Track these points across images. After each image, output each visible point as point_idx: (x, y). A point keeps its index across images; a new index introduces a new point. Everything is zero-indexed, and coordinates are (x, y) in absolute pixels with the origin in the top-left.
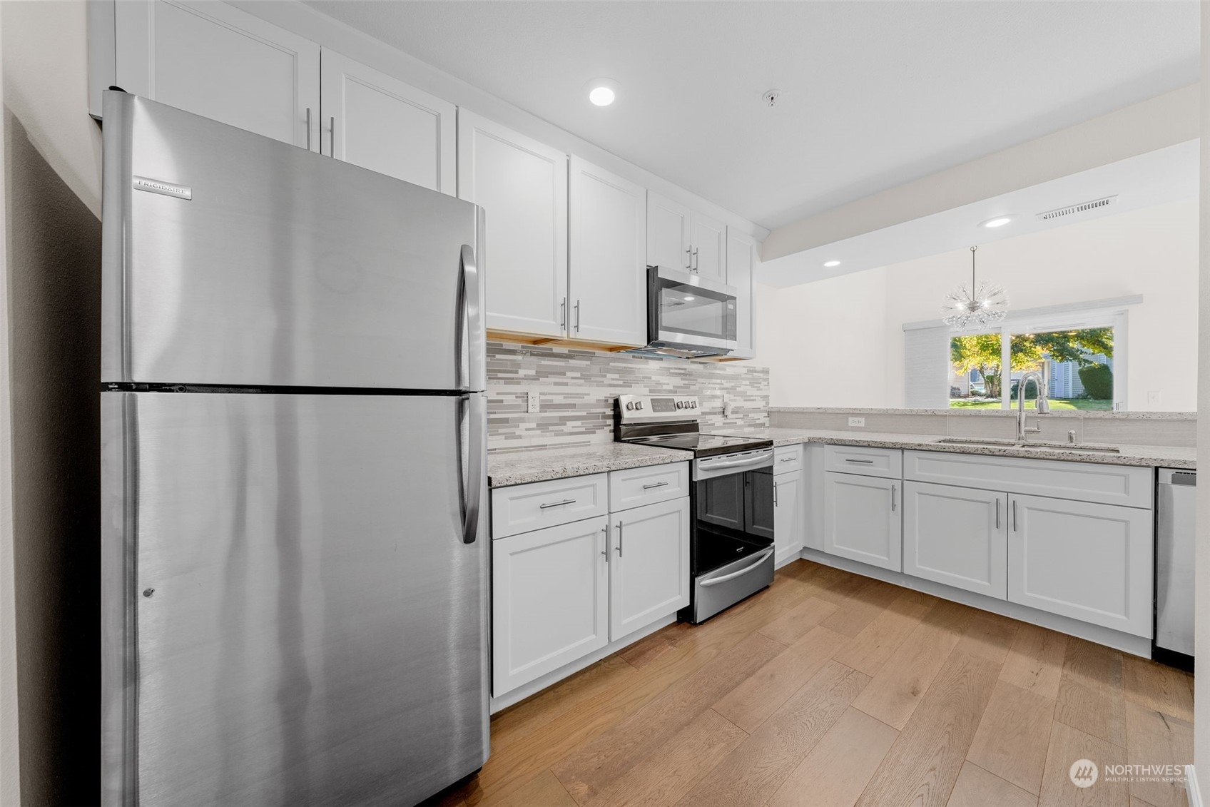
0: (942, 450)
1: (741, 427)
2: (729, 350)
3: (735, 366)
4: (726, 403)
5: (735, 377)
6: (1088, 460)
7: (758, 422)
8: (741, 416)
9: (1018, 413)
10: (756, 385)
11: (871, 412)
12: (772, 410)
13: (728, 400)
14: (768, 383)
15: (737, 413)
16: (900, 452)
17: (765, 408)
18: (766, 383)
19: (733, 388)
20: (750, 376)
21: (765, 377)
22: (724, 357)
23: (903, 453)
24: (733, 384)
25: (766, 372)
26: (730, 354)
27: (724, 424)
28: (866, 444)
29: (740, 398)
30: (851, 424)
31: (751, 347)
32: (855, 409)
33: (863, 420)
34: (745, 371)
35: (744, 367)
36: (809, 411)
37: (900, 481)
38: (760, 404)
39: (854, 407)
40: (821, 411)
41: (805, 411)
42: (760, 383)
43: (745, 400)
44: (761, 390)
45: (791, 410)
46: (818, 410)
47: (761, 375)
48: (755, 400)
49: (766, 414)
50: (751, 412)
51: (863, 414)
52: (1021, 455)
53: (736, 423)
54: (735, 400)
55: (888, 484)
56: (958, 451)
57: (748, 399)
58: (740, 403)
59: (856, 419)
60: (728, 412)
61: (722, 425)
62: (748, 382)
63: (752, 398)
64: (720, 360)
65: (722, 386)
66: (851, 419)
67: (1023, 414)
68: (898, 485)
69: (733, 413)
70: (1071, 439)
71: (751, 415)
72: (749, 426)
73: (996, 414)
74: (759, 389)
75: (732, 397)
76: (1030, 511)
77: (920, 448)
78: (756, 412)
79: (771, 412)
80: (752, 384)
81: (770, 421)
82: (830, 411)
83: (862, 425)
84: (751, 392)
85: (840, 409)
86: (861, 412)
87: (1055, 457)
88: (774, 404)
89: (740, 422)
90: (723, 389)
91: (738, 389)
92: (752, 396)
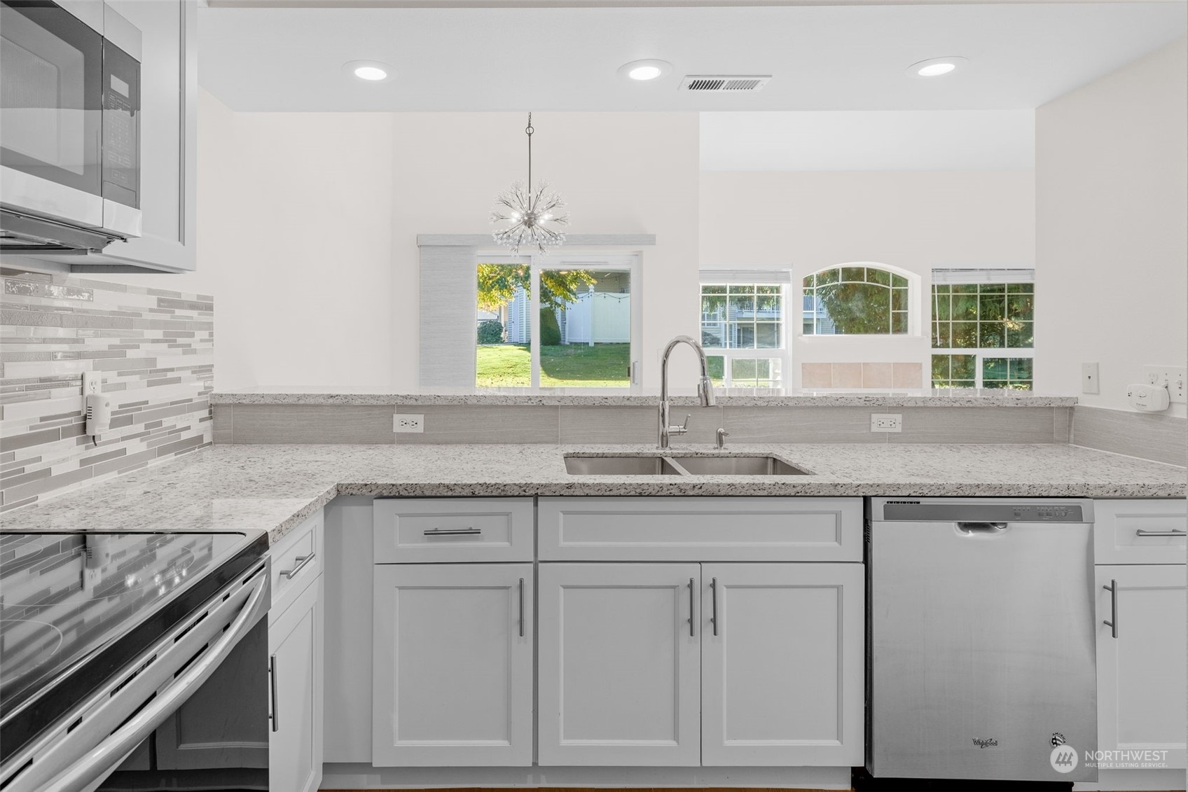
0: (608, 493)
1: (140, 459)
2: (110, 237)
3: (123, 289)
4: (95, 398)
5: (121, 320)
6: (803, 494)
7: (185, 436)
8: (139, 428)
9: (661, 402)
10: (180, 341)
11: (439, 402)
12: (221, 401)
13: (98, 392)
14: (211, 335)
15: (129, 421)
16: (530, 504)
17: (203, 399)
18: (205, 335)
19: (117, 351)
20: (166, 317)
21: (205, 319)
22: (91, 258)
23: (536, 505)
24: (116, 341)
25: (205, 306)
26: (114, 251)
27: (83, 462)
28: (467, 492)
29: (137, 377)
30: (397, 428)
31: (181, 237)
32: (406, 397)
33: (420, 418)
34: (152, 302)
35: (151, 292)
36: (312, 401)
37: (532, 565)
38: (191, 388)
39: (405, 393)
40: (338, 402)
41: (301, 402)
42: (192, 335)
43: (150, 384)
44: (194, 352)
45: (269, 401)
46: (331, 401)
47: (194, 314)
48: (178, 380)
49: (205, 413)
50: (167, 413)
51: (422, 406)
52: (722, 493)
53: (124, 451)
54: (123, 386)
55: (510, 575)
56: (633, 493)
57: (159, 377)
58: (138, 391)
59: (409, 417)
60: (101, 426)
61: (77, 467)
62: (158, 334)
63: (170, 375)
64: (73, 268)
65: (78, 348)
66: (397, 418)
67: (667, 404)
68: (526, 572)
69: (114, 424)
70: (720, 439)
71: (168, 422)
72: (163, 451)
73: (628, 403)
74: (188, 350)
75: (113, 377)
76: (729, 590)
77: (570, 492)
78: (181, 411)
79: (216, 405)
80: (170, 341)
81: (215, 428)
82: (358, 402)
83: (420, 429)
84: (167, 358)
85: (378, 397)
86: (419, 403)
87: (765, 493)
88: (225, 385)
89: (135, 447)
90: (79, 356)
91: (131, 354)
92: (172, 370)
